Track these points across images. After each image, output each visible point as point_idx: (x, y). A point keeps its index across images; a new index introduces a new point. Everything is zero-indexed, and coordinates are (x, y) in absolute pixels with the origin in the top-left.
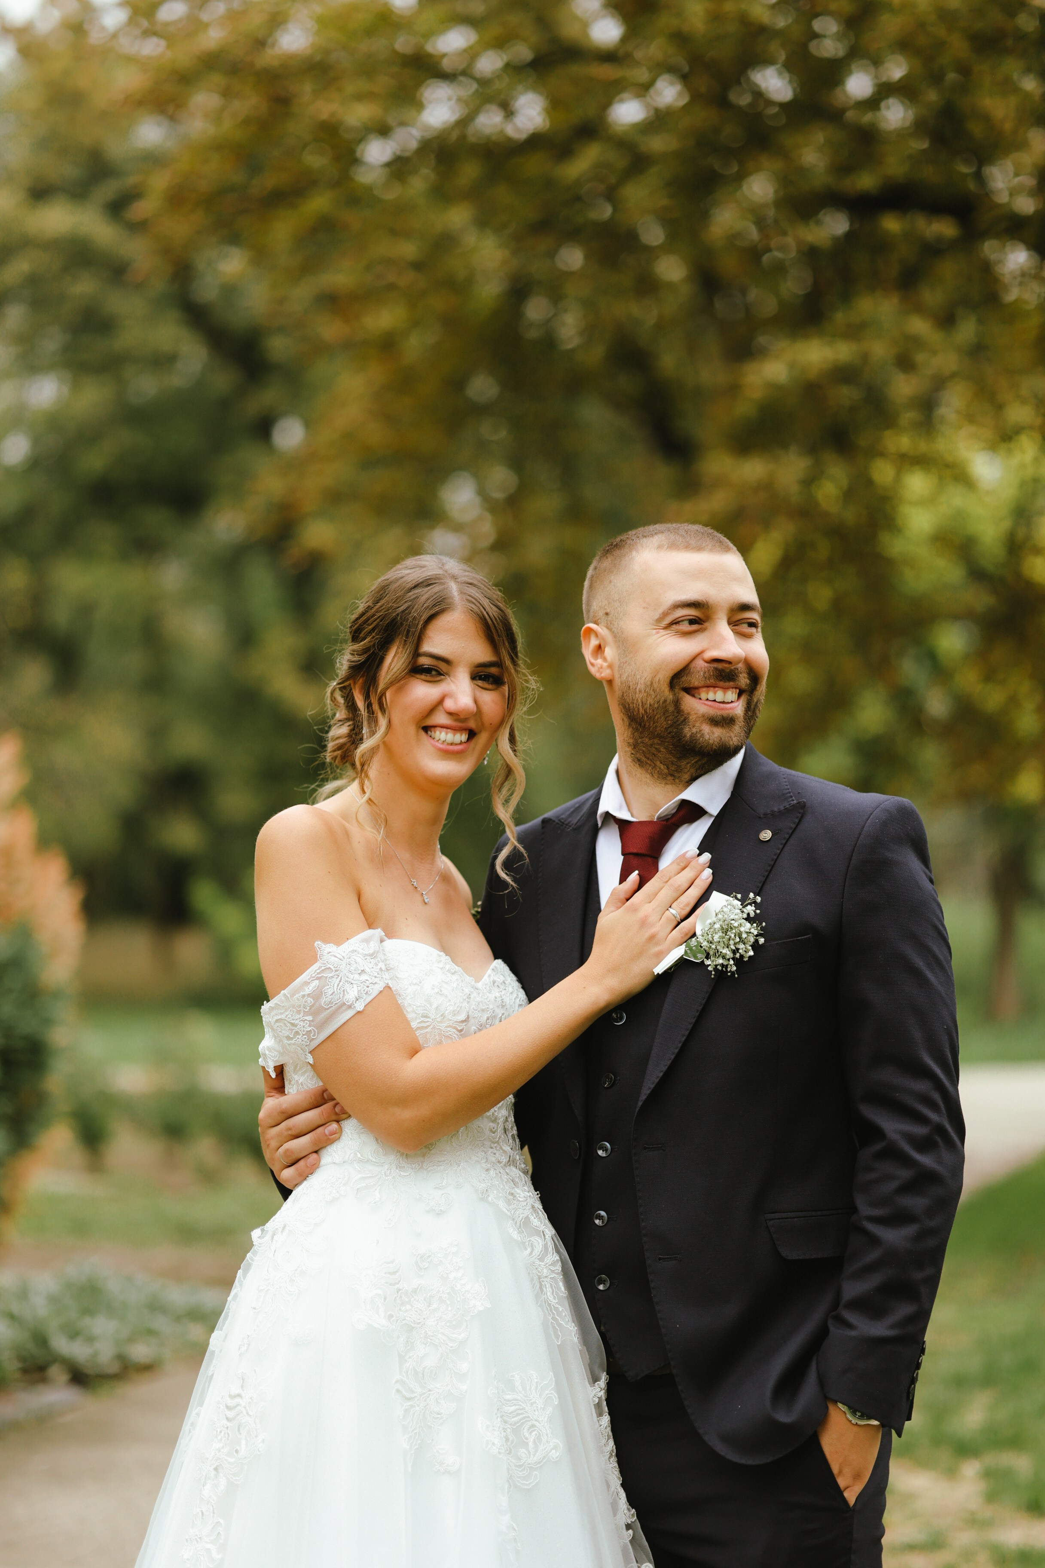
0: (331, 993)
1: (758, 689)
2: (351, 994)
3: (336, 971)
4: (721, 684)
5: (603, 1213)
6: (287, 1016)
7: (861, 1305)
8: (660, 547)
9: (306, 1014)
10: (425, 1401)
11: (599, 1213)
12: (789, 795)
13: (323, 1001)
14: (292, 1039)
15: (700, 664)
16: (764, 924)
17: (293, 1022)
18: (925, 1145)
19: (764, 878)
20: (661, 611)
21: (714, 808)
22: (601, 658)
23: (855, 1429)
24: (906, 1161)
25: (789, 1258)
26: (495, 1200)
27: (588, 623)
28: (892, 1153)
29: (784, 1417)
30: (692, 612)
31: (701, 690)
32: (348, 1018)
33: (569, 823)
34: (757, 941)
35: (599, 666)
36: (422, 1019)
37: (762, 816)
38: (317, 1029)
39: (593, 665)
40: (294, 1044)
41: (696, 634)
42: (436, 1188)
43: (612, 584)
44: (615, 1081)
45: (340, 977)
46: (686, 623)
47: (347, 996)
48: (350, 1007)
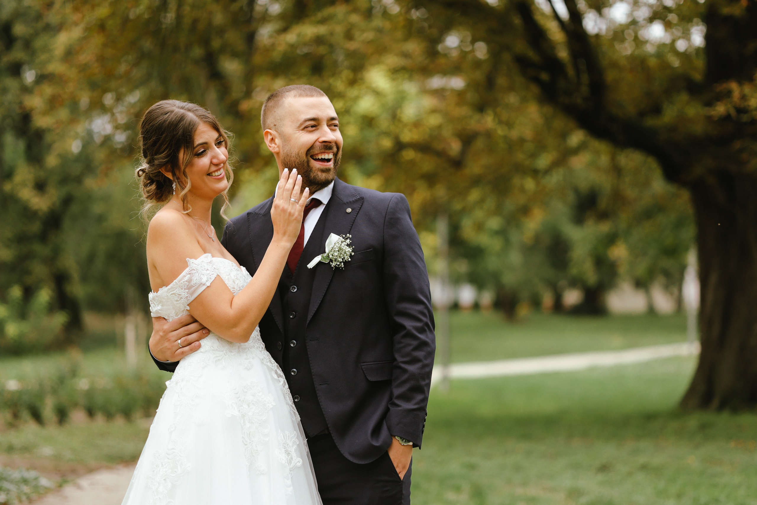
0: (195, 279)
1: (339, 153)
2: (204, 279)
3: (197, 270)
4: (327, 151)
5: (295, 370)
6: (177, 291)
7: (403, 397)
8: (295, 96)
9: (185, 289)
10: (251, 445)
11: (293, 370)
12: (355, 194)
13: (192, 283)
14: (179, 301)
15: (318, 144)
16: (354, 247)
17: (179, 293)
18: (421, 330)
19: (350, 228)
20: (299, 123)
21: (325, 201)
22: (273, 144)
23: (403, 447)
24: (415, 338)
25: (371, 380)
26: (266, 363)
27: (266, 129)
28: (410, 335)
29: (376, 444)
30: (312, 123)
31: (319, 155)
32: (204, 289)
33: (260, 213)
34: (351, 254)
35: (273, 147)
36: (233, 289)
37: (346, 203)
38: (190, 295)
39: (270, 147)
40: (180, 303)
41: (315, 131)
42: (246, 359)
43: (276, 112)
44: (296, 315)
45: (198, 273)
46: (310, 127)
47: (202, 280)
48: (204, 285)
